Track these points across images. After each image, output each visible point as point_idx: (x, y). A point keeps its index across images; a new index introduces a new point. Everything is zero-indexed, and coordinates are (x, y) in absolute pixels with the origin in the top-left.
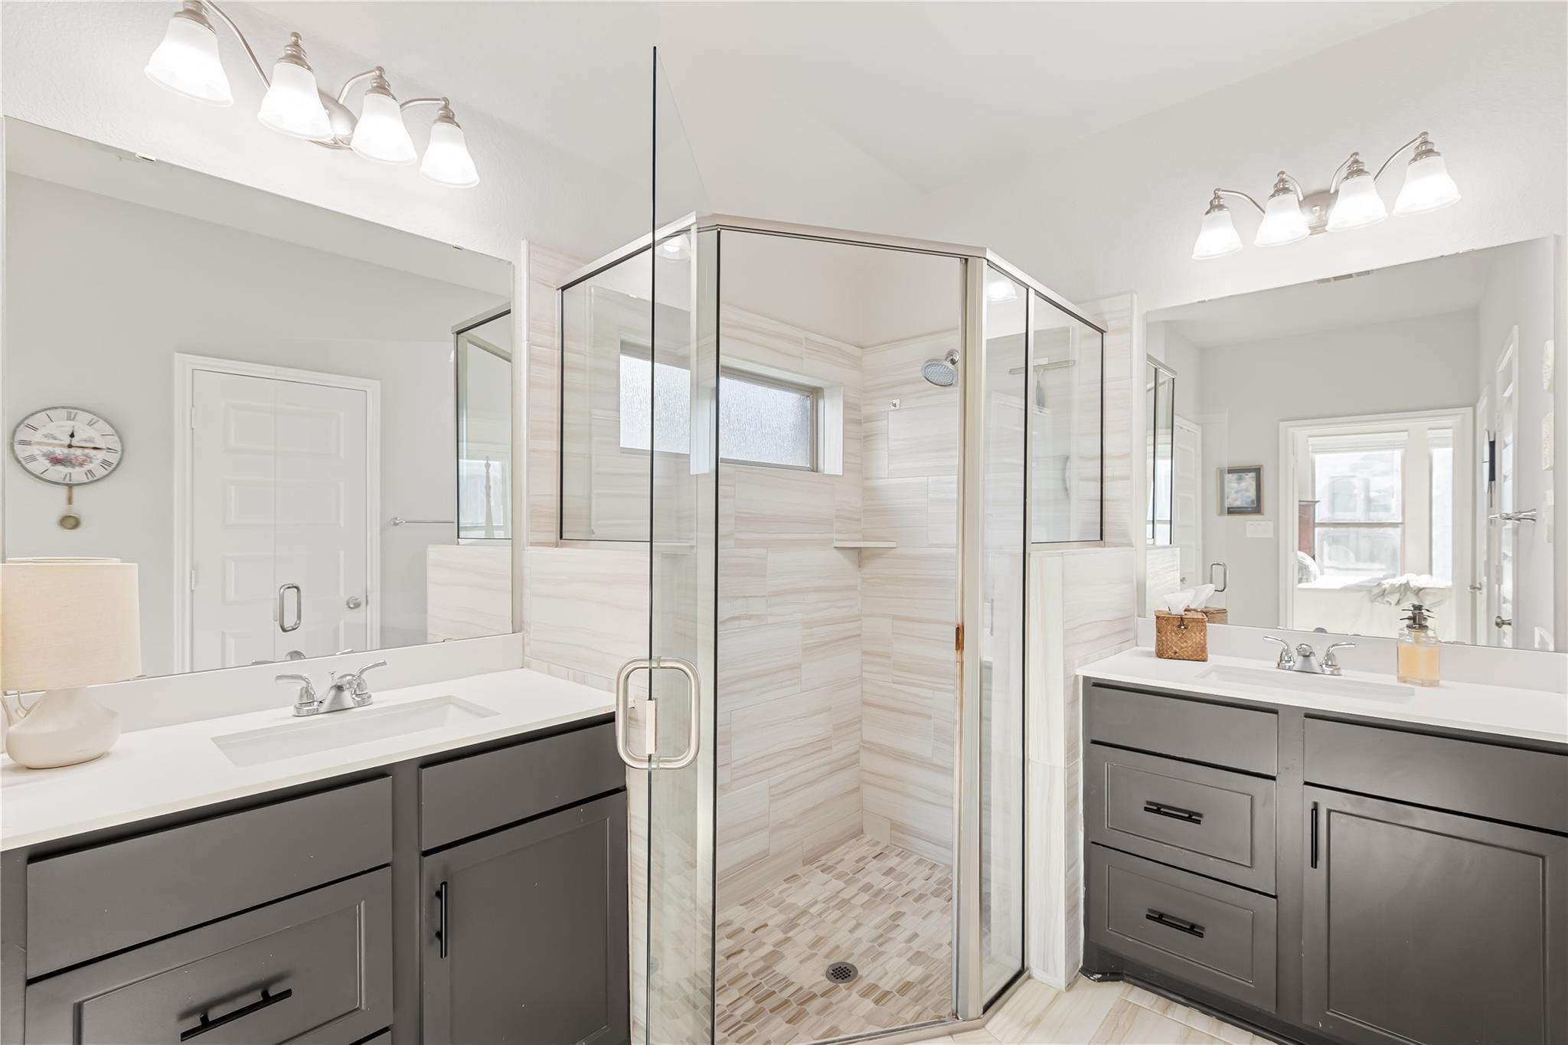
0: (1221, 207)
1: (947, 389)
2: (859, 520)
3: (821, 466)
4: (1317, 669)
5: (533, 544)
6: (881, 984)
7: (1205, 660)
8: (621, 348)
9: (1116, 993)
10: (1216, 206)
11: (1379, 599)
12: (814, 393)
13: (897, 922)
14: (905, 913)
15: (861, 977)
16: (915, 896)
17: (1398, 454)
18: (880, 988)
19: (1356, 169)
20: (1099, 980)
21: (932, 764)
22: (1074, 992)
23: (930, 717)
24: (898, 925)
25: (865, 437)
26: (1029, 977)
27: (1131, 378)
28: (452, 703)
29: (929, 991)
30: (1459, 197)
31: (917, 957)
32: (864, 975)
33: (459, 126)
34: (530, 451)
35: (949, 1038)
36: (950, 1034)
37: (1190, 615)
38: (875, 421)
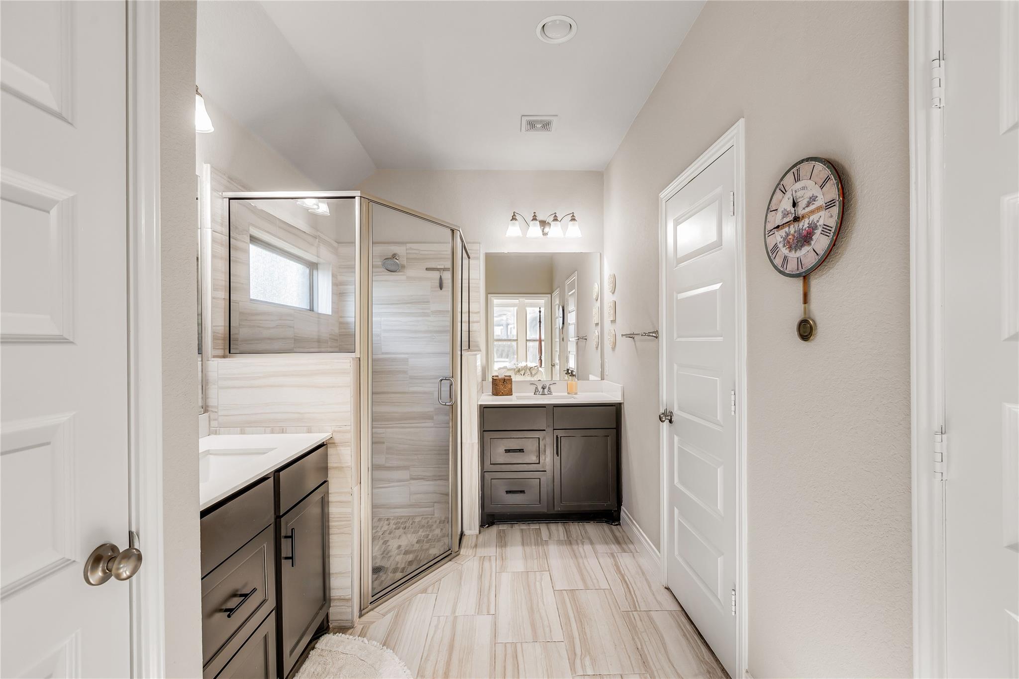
0: (516, 219)
1: (393, 273)
2: (337, 340)
3: (315, 309)
4: (547, 394)
5: (214, 357)
6: (399, 566)
7: (511, 395)
8: (250, 240)
9: (494, 530)
10: (514, 218)
11: (518, 373)
12: (313, 266)
13: (388, 544)
14: (388, 540)
15: (387, 568)
16: (388, 532)
17: (515, 309)
18: (399, 568)
19: (555, 219)
20: (488, 527)
21: (386, 467)
22: (482, 534)
23: (383, 443)
24: (389, 545)
25: (340, 294)
26: (464, 535)
27: (480, 279)
28: (210, 454)
29: (421, 561)
30: (581, 236)
31: (406, 553)
32: (389, 566)
33: (201, 96)
34: (213, 298)
35: (450, 562)
36: (450, 560)
37: (506, 378)
38: (347, 285)
